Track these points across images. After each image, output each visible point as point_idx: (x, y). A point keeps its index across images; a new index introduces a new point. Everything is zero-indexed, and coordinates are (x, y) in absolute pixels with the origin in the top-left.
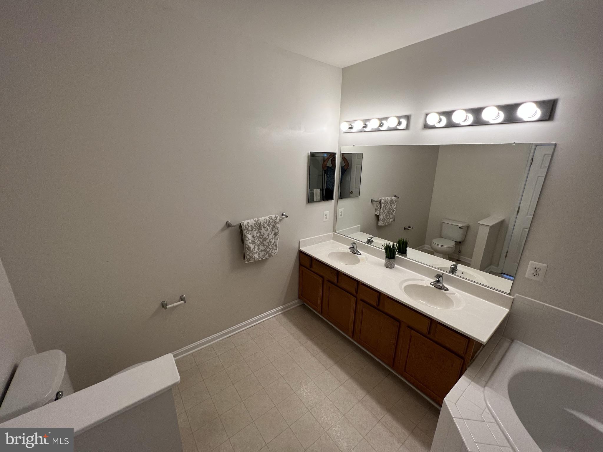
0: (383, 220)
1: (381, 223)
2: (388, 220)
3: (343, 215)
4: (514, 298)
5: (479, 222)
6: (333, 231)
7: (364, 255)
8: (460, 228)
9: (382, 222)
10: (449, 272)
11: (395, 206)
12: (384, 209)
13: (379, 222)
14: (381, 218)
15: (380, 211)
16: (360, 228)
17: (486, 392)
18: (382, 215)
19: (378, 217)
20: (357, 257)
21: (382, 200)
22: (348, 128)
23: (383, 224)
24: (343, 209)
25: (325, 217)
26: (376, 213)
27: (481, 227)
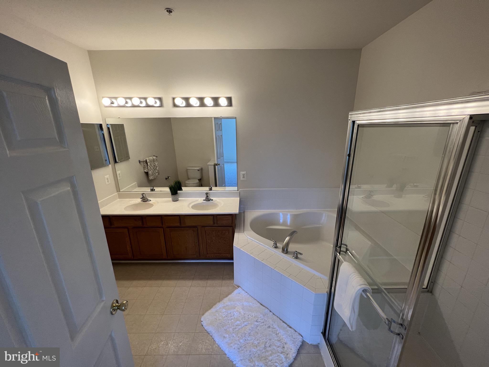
0: (152, 175)
1: (151, 178)
2: (155, 175)
3: (121, 176)
4: (240, 192)
5: (208, 164)
6: (117, 192)
7: (153, 200)
8: (198, 170)
9: (152, 176)
10: (209, 190)
11: (157, 163)
12: (151, 166)
13: (149, 177)
14: (150, 174)
15: (148, 169)
16: (136, 185)
17: (245, 233)
18: (150, 171)
19: (147, 173)
20: (149, 203)
21: (147, 160)
22: (110, 103)
23: (153, 178)
24: (120, 171)
25: (106, 181)
26: (145, 171)
27: (209, 167)
